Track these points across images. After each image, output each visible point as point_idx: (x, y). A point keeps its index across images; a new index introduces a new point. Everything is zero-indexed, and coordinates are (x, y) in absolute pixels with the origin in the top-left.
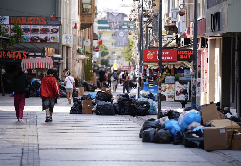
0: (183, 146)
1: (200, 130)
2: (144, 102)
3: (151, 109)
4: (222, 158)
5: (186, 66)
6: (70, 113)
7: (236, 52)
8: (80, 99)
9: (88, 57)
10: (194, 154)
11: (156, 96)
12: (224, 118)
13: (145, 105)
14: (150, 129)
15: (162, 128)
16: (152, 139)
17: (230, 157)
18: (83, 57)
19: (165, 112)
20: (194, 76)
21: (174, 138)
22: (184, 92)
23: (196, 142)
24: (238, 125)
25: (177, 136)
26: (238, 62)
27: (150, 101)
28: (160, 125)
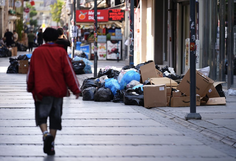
0: (123, 104)
1: (140, 88)
2: (79, 62)
3: (86, 68)
4: (163, 115)
5: (118, 26)
6: (7, 73)
7: (169, 11)
8: (16, 59)
9: (19, 18)
10: (135, 111)
11: (88, 55)
12: (163, 76)
13: (80, 64)
14: (90, 88)
15: (102, 87)
16: (92, 97)
17: (170, 114)
18: (14, 18)
19: (105, 71)
20: (131, 35)
21: (114, 96)
22: (116, 51)
23: (136, 100)
24: (176, 82)
25: (116, 94)
26: (171, 22)
27: (85, 60)
28: (100, 84)
